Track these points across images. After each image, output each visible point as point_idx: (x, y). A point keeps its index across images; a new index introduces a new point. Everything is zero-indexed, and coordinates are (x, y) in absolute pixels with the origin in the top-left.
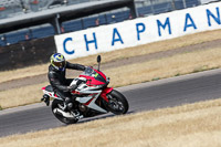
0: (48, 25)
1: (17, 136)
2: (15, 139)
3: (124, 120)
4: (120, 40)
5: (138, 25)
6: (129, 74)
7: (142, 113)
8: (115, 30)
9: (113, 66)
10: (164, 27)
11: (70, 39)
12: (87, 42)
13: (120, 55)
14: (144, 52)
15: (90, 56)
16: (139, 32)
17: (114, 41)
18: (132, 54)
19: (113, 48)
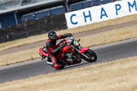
0: (61, 6)
1: (42, 76)
2: (41, 78)
3: (108, 65)
4: (106, 15)
5: (116, 5)
6: (111, 36)
7: (119, 60)
8: (102, 9)
9: (101, 31)
10: (132, 6)
11: (75, 15)
12: (85, 17)
13: (106, 24)
14: (120, 22)
15: (87, 25)
16: (117, 10)
17: (102, 15)
18: (113, 23)
19: (101, 20)
